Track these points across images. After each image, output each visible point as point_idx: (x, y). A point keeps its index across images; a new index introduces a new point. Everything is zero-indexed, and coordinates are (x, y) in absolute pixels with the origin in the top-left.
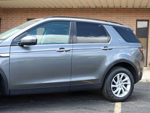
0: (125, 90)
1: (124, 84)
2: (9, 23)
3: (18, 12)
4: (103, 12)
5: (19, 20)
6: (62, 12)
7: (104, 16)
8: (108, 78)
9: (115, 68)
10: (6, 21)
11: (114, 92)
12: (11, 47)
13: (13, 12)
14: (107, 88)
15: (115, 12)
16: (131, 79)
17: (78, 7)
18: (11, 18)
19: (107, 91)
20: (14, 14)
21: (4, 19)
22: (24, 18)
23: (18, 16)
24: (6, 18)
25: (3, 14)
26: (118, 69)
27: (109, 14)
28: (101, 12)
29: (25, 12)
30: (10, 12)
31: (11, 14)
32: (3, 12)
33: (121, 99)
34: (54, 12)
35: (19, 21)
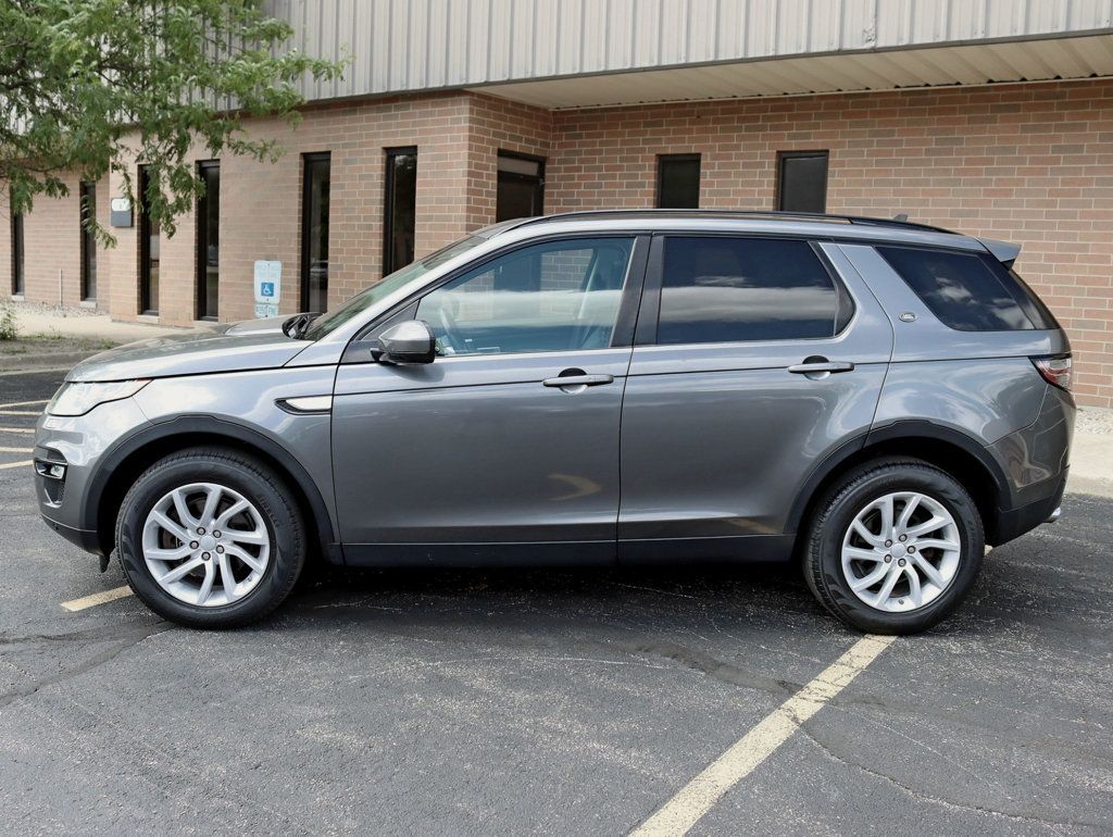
0: (924, 578)
1: (918, 549)
2: (580, 177)
3: (638, 125)
4: (1029, 108)
5: (622, 159)
6: (818, 116)
7: (1034, 129)
8: (827, 514)
9: (873, 466)
10: (567, 170)
11: (858, 586)
12: (341, 367)
13: (595, 127)
14: (817, 561)
15: (1100, 104)
16: (966, 523)
17: (898, 87)
18: (587, 152)
19: (817, 575)
20: (601, 135)
21: (560, 162)
22: (643, 150)
23: (615, 143)
24: (567, 153)
25: (555, 138)
26: (886, 469)
27: (1060, 117)
28: (1016, 108)
29: (647, 125)
30: (582, 128)
31: (588, 136)
32: (554, 129)
33: (895, 620)
34: (780, 118)
35: (620, 168)
